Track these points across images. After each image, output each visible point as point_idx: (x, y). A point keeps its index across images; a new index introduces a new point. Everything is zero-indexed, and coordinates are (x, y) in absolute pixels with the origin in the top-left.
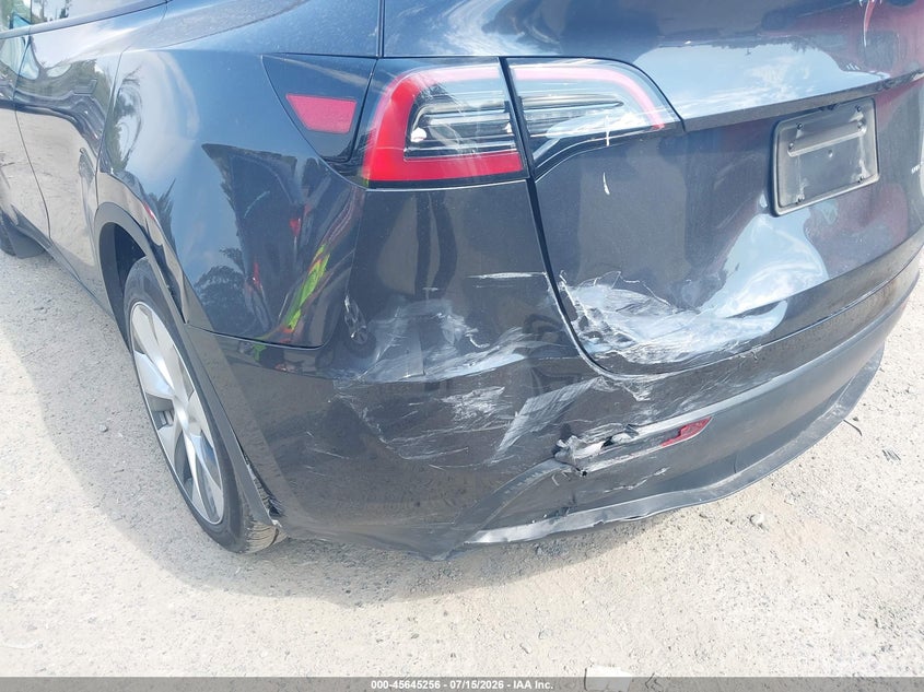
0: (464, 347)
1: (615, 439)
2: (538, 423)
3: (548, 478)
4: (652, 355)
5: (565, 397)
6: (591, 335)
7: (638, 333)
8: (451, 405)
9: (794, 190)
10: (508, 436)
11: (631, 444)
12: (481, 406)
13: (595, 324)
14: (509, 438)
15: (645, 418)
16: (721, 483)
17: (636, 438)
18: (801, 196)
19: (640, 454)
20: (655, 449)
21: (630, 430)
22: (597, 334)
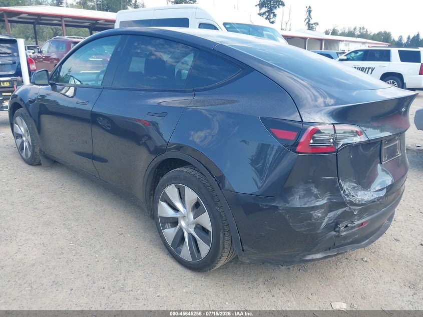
0: (317, 197)
1: (349, 225)
2: (331, 220)
3: (332, 236)
4: (359, 201)
5: (338, 213)
6: (345, 195)
7: (356, 195)
8: (312, 214)
9: (385, 158)
10: (323, 224)
11: (352, 227)
12: (319, 215)
13: (347, 192)
14: (324, 224)
15: (355, 219)
16: (364, 243)
17: (354, 225)
18: (387, 159)
19: (354, 230)
20: (357, 229)
21: (352, 222)
22: (347, 195)
